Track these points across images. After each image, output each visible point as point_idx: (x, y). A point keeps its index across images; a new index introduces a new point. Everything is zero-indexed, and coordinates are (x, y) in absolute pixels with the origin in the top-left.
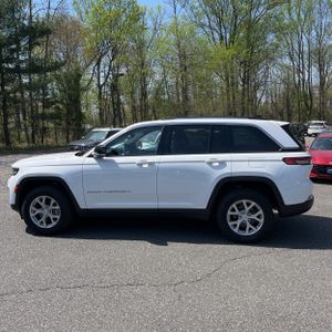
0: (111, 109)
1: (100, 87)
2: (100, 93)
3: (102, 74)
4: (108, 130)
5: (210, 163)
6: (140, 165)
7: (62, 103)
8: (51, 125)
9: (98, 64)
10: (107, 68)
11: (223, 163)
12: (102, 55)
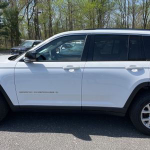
0: (35, 31)
1: (28, 20)
2: (29, 23)
3: (29, 13)
4: (33, 41)
5: (130, 70)
6: (67, 69)
7: (9, 27)
8: (3, 38)
9: (27, 7)
10: (32, 11)
11: (141, 70)
12: (29, 4)
